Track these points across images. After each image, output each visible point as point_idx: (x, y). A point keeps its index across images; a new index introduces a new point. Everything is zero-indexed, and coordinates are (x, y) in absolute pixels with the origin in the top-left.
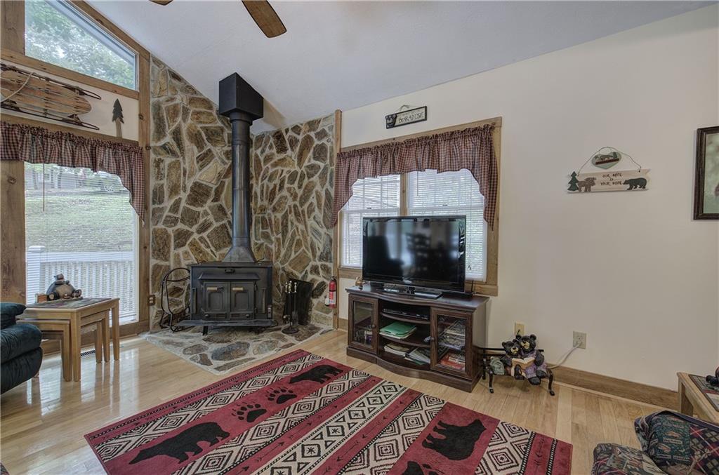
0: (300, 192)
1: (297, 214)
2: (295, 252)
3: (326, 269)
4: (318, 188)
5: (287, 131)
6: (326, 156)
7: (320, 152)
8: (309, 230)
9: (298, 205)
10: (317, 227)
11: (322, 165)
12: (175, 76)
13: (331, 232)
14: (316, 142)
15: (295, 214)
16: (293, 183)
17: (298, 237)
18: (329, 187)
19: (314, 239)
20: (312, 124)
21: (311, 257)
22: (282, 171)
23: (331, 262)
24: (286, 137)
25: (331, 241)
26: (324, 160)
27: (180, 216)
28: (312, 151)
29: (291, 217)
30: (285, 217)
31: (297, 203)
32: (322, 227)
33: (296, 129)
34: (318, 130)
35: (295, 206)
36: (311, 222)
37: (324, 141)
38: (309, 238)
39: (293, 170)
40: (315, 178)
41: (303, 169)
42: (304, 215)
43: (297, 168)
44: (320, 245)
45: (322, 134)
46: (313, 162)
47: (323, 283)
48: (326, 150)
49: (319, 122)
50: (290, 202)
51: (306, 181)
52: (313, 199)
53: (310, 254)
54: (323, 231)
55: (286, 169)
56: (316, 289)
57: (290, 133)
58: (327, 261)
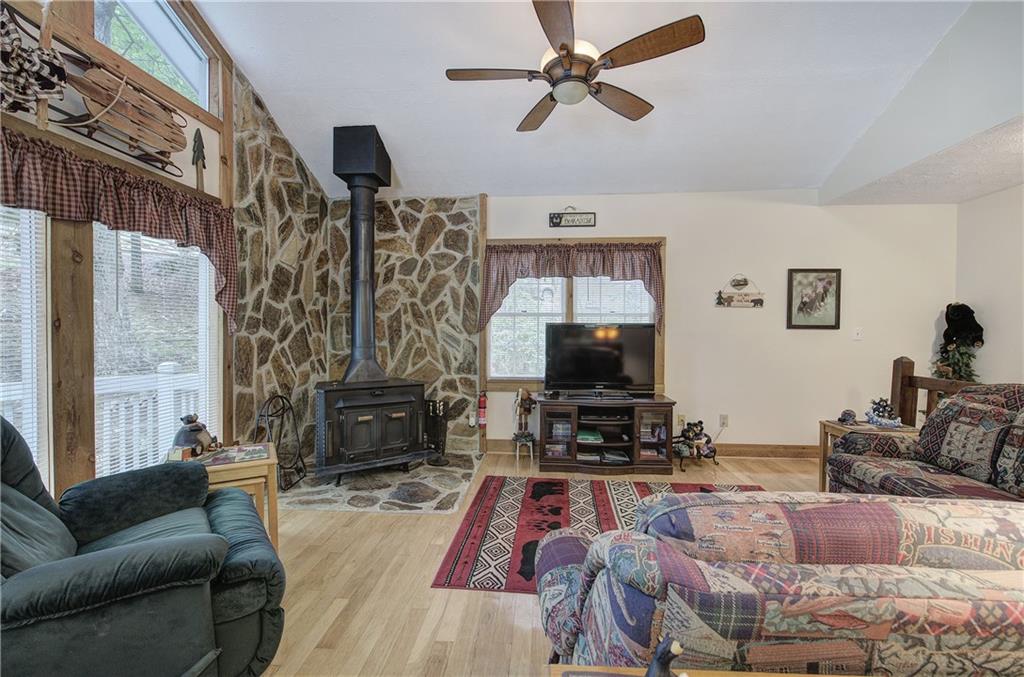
0: (422, 288)
1: (417, 315)
2: (414, 364)
3: (469, 384)
4: (453, 283)
5: (396, 204)
6: (466, 246)
7: (456, 240)
8: (439, 335)
9: (419, 303)
10: (453, 332)
11: (459, 256)
12: (259, 103)
13: (476, 339)
14: (449, 226)
15: (414, 315)
16: (410, 274)
17: (418, 345)
18: (471, 284)
19: (447, 347)
20: (442, 203)
21: (444, 370)
22: (389, 256)
23: (475, 374)
24: (396, 212)
25: (475, 349)
26: (463, 250)
27: (261, 317)
28: (442, 236)
29: (407, 318)
30: (396, 318)
31: (417, 301)
32: (461, 332)
33: (414, 204)
34: (453, 212)
35: (413, 305)
36: (441, 326)
37: (463, 227)
38: (438, 347)
39: (408, 257)
40: (449, 271)
41: (427, 256)
42: (430, 317)
43: (416, 256)
44: (457, 355)
45: (459, 218)
46: (443, 250)
47: (464, 401)
48: (466, 240)
49: (454, 202)
50: (404, 298)
51: (432, 273)
52: (445, 296)
53: (441, 367)
54: (463, 337)
55: (395, 255)
56: (452, 408)
57: (402, 207)
58: (469, 372)
